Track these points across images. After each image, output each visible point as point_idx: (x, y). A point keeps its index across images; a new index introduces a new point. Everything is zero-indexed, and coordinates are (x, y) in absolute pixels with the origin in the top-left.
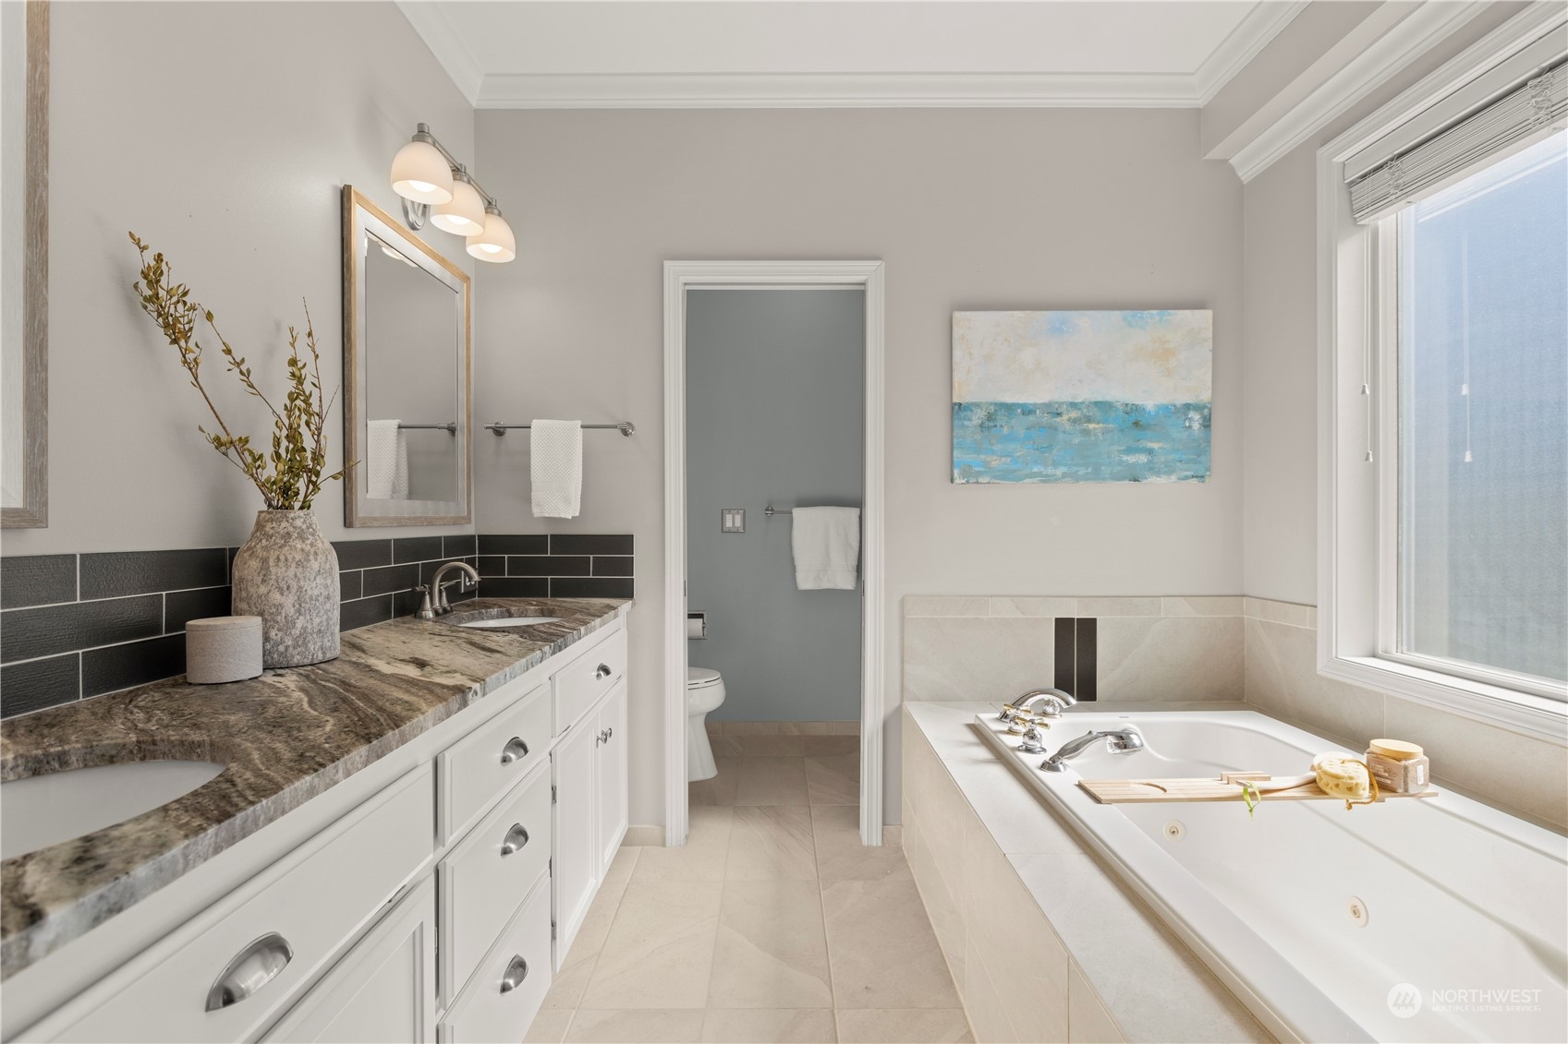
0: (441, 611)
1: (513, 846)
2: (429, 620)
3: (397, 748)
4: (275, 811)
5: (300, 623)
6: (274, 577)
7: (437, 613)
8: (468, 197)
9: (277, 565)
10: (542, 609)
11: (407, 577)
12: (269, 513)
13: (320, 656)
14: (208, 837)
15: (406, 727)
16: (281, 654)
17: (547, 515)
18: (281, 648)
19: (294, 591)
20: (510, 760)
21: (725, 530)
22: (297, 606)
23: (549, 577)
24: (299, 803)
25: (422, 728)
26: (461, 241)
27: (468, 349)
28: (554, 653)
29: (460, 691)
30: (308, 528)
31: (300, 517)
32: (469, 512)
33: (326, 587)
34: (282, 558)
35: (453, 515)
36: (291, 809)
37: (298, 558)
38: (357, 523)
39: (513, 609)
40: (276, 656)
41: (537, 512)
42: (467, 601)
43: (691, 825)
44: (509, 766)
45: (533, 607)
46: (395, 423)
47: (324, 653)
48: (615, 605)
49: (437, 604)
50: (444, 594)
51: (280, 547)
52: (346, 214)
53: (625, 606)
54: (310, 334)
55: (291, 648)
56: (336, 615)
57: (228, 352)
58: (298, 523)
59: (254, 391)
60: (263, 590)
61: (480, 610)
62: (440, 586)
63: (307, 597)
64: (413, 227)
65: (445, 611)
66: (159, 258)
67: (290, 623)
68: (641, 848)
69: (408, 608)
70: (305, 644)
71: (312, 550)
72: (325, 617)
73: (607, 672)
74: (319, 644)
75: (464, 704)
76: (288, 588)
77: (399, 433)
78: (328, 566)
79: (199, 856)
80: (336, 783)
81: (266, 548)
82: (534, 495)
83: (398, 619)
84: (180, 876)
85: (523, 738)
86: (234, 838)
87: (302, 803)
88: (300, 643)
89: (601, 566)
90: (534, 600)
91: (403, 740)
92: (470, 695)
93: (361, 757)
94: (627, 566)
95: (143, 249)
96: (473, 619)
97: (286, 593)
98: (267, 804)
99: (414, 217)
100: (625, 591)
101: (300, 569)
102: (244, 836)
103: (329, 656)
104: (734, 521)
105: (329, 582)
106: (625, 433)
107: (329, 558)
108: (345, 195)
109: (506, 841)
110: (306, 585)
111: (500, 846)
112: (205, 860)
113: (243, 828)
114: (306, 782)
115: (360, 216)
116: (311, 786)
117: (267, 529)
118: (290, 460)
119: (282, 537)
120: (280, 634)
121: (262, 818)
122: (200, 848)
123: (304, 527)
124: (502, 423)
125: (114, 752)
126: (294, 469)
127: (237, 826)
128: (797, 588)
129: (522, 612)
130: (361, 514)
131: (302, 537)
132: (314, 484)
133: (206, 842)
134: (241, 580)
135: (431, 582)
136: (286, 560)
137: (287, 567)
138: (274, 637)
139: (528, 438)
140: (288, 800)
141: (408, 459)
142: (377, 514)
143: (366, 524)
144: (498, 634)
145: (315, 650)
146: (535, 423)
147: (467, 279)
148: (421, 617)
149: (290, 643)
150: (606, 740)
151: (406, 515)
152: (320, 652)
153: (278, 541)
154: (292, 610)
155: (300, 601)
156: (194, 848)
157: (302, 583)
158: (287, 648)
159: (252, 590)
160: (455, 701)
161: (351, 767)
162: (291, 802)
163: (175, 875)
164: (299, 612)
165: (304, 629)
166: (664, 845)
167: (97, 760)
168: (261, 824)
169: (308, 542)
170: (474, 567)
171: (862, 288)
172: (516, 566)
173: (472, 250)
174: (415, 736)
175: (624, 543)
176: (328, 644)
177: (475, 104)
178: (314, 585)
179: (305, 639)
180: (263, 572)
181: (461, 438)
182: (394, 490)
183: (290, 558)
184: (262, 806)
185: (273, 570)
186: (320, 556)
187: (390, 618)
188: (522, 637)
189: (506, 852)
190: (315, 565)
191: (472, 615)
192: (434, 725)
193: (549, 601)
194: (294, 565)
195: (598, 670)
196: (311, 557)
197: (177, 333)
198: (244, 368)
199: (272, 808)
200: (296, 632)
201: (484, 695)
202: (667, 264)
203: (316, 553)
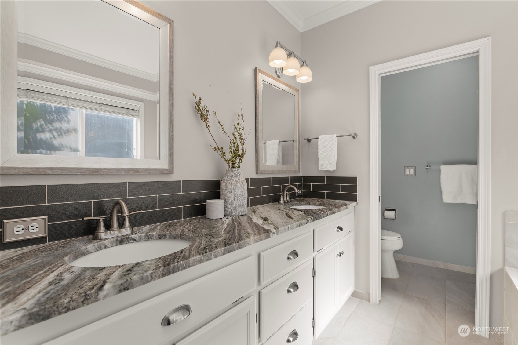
0: (286, 202)
1: (292, 290)
2: (282, 204)
3: (237, 249)
4: (186, 266)
5: (235, 203)
6: (228, 189)
7: (285, 202)
8: (294, 61)
9: (229, 185)
10: (321, 203)
11: (277, 190)
12: (228, 169)
13: (240, 214)
14: (160, 271)
15: (241, 243)
16: (230, 212)
17: (324, 169)
18: (230, 210)
19: (233, 193)
20: (291, 259)
21: (405, 175)
22: (234, 198)
23: (326, 192)
24: (195, 265)
25: (248, 244)
26: (295, 77)
27: (299, 114)
28: (313, 221)
29: (268, 231)
30: (238, 174)
31: (236, 170)
32: (299, 169)
33: (242, 192)
34: (230, 183)
35: (293, 170)
36: (192, 266)
37: (234, 183)
38: (259, 172)
39: (311, 202)
40: (229, 212)
41: (320, 168)
42: (298, 199)
43: (382, 296)
44: (290, 261)
45: (317, 202)
46: (278, 141)
47: (241, 213)
48: (347, 204)
49: (285, 199)
50: (288, 196)
51: (230, 180)
52: (256, 77)
53: (352, 205)
54: (242, 115)
55: (232, 210)
56: (246, 201)
57: (219, 123)
58: (235, 172)
59: (225, 133)
60: (226, 192)
61: (299, 202)
62: (286, 193)
63: (237, 195)
64: (279, 77)
65: (288, 201)
66: (200, 99)
67: (232, 203)
68: (360, 300)
69: (276, 200)
70: (236, 209)
71: (238, 181)
72: (242, 201)
73: (341, 229)
74: (240, 210)
75: (268, 237)
76: (232, 192)
77: (279, 144)
78: (243, 186)
79: (157, 277)
80: (211, 259)
81: (227, 180)
82: (319, 162)
83: (274, 203)
84: (149, 282)
85: (298, 252)
86: (170, 272)
87: (197, 264)
88: (235, 209)
89: (344, 188)
90: (319, 200)
91: (240, 247)
92: (271, 234)
93: (221, 251)
94: (355, 189)
95: (196, 96)
96: (297, 205)
97: (231, 194)
98: (183, 263)
99: (278, 73)
100: (354, 198)
101: (235, 186)
102: (174, 273)
103: (243, 214)
104: (410, 171)
105: (243, 191)
106: (354, 138)
107: (243, 183)
108: (256, 71)
109: (289, 287)
110: (236, 191)
111: (287, 288)
112: (159, 278)
113: (173, 270)
114: (198, 258)
115: (260, 76)
116: (200, 259)
117: (228, 174)
118: (234, 153)
119: (231, 177)
120: (230, 206)
121: (181, 267)
122: (157, 274)
123: (237, 174)
124: (310, 138)
125: (175, 236)
126: (236, 155)
127: (171, 269)
128: (443, 202)
129: (314, 204)
130: (261, 170)
131: (236, 177)
132: (241, 160)
133: (159, 272)
134: (221, 189)
135: (283, 191)
136: (231, 183)
137: (232, 186)
138: (228, 207)
139: (318, 142)
140: (191, 263)
141: (282, 152)
142: (266, 170)
143: (262, 173)
144: (298, 211)
145: (239, 212)
146: (320, 137)
147: (298, 90)
148: (280, 203)
149: (232, 209)
150: (340, 256)
151: (276, 170)
152: (240, 212)
153: (230, 178)
154: (233, 199)
155: (235, 196)
156: (155, 274)
157: (235, 191)
158: (231, 210)
159: (223, 192)
160: (264, 235)
161: (217, 254)
162: (192, 263)
163: (148, 281)
164: (234, 199)
165: (236, 205)
166: (369, 301)
167: (172, 238)
168: (180, 269)
169: (237, 178)
170: (296, 187)
171: (476, 54)
172: (315, 187)
173: (298, 80)
174: (245, 246)
175: (354, 180)
176: (243, 210)
177: (301, 31)
178: (238, 191)
179: (236, 208)
180: (226, 187)
181: (296, 144)
182: (278, 162)
183: (232, 183)
184: (181, 264)
185: (228, 186)
186: (240, 182)
187: (271, 203)
188: (304, 213)
189: (289, 291)
190: (239, 185)
191: (297, 203)
192: (254, 243)
193: (325, 201)
194: (233, 185)
195: (337, 228)
196: (238, 183)
197: (204, 118)
198: (223, 127)
199: (185, 265)
200: (234, 205)
201: (278, 234)
202: (371, 68)
203: (239, 182)
